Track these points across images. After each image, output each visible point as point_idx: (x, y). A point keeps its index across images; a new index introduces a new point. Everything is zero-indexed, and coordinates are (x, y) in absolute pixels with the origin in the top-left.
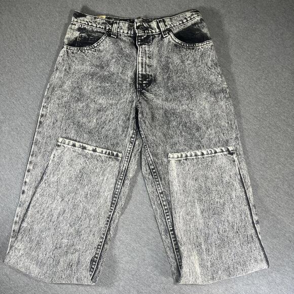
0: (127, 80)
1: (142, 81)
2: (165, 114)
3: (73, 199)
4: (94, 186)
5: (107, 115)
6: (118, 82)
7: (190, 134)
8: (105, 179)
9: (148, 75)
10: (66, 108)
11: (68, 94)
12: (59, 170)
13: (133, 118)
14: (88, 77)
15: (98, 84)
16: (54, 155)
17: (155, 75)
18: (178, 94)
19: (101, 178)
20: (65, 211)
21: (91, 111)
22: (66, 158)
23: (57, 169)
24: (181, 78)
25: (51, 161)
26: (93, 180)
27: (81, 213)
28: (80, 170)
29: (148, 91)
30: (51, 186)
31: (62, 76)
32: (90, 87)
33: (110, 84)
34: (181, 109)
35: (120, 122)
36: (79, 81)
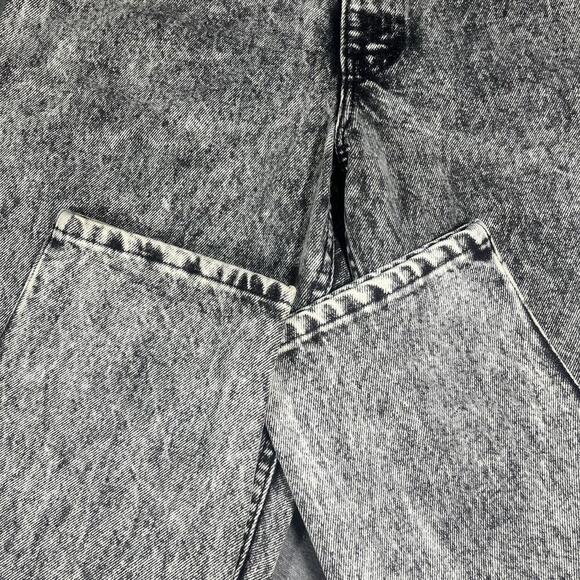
0: (300, 39)
1: (362, 42)
2: (454, 184)
3: (103, 465)
4: (186, 416)
5: (216, 184)
6: (261, 44)
7: (555, 271)
8: (227, 390)
9: (388, 16)
10: (53, 150)
11: (65, 93)
12: (56, 343)
13: (324, 201)
14: (145, 24)
15: (184, 54)
16: (38, 278)
17: (416, 20)
18: (512, 99)
19: (214, 387)
20: (66, 511)
21: (154, 162)
22: (85, 293)
23: (48, 337)
24: (521, 32)
25: (24, 302)
26: (182, 390)
27: (130, 523)
28: (135, 346)
29: (385, 86)
30: (22, 404)
31: (43, 17)
32: (150, 66)
33: (228, 54)
34: (519, 164)
35: (266, 214)
36: (109, 39)
